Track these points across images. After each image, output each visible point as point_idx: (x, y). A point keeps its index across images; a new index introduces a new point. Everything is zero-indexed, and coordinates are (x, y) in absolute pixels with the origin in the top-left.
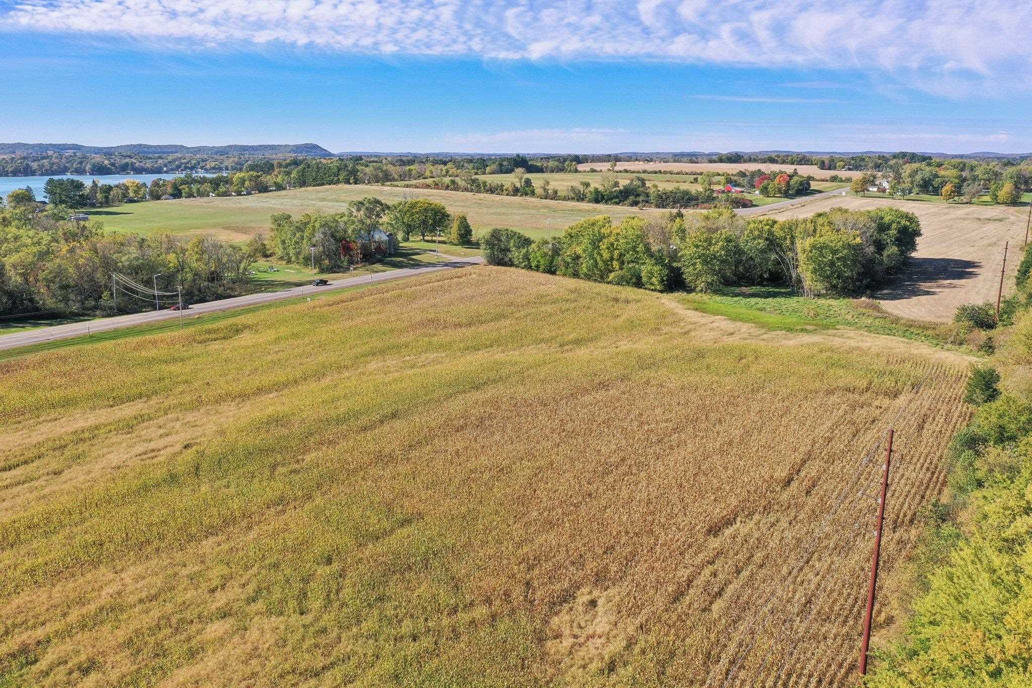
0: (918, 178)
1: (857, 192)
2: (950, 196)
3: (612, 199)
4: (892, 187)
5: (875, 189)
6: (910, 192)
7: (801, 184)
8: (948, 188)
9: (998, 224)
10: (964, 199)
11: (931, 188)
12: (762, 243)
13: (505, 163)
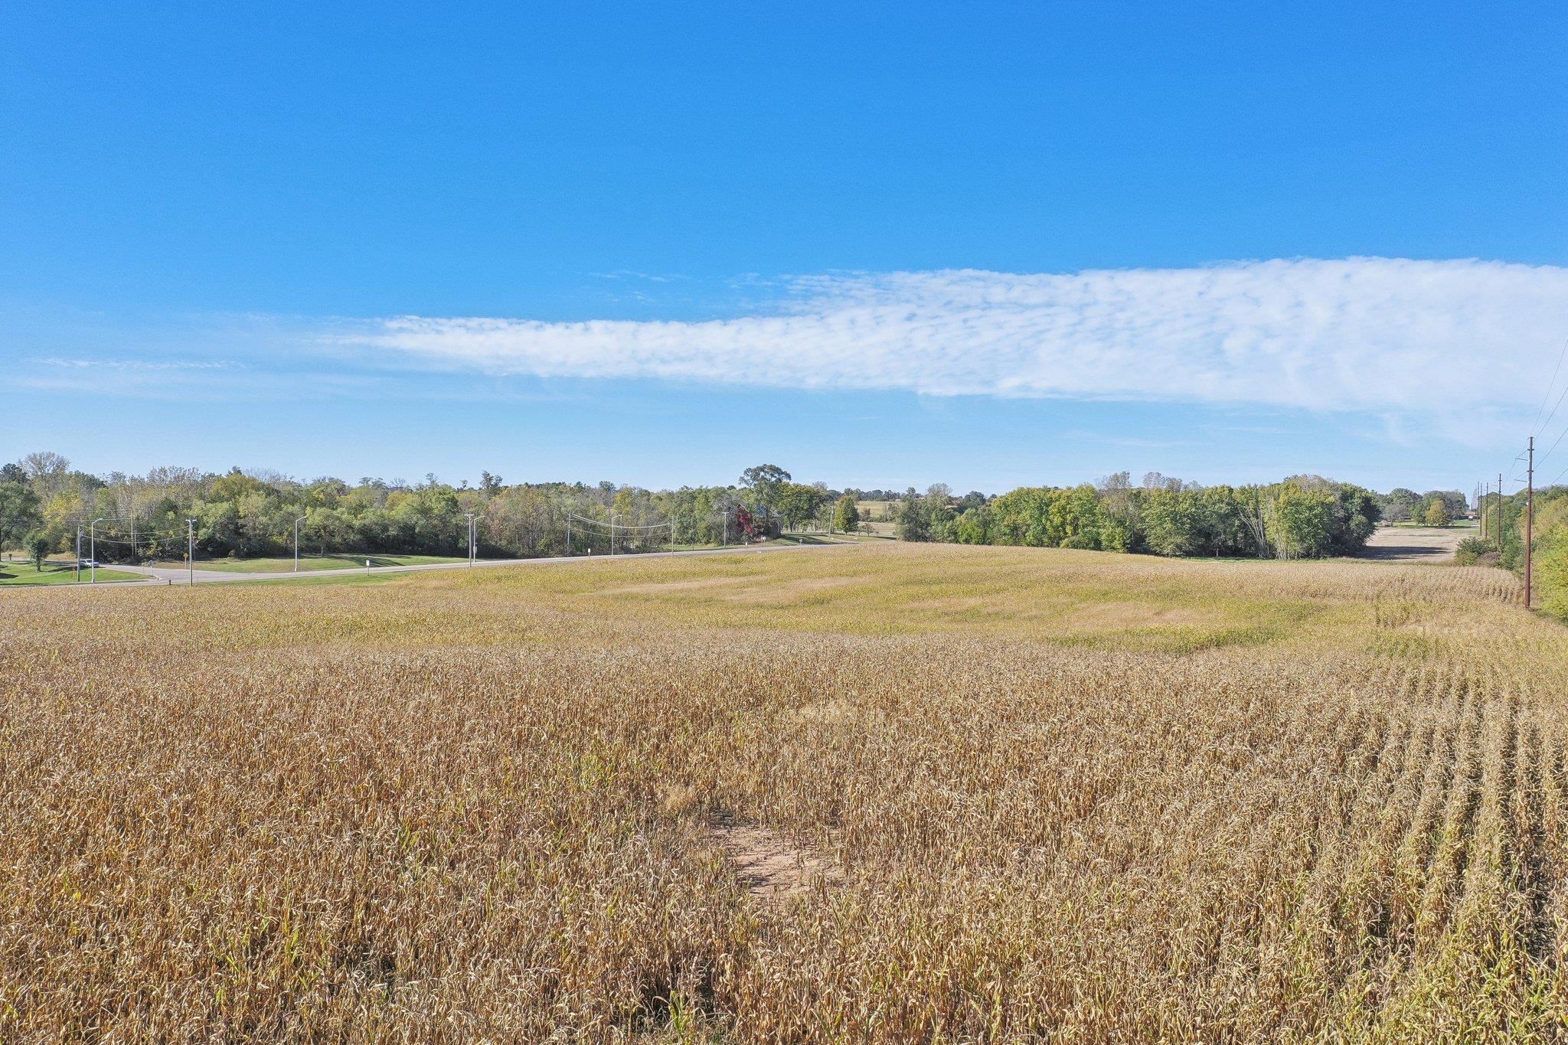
12: (1224, 508)
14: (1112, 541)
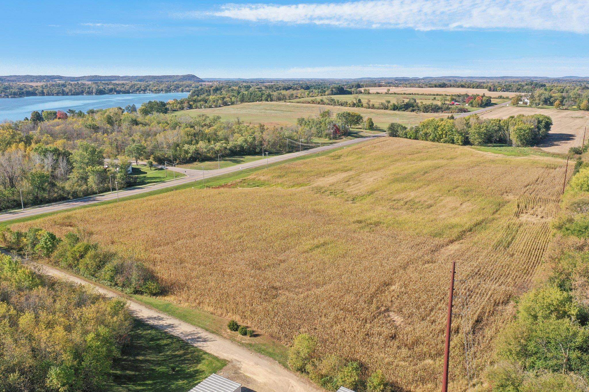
0: (543, 97)
1: (514, 104)
2: (558, 106)
3: (401, 108)
4: (531, 102)
5: (522, 103)
6: (539, 104)
7: (487, 100)
8: (557, 102)
9: (581, 119)
10: (564, 107)
11: (548, 103)
12: (496, 128)
13: (334, 90)
14: (458, 140)
